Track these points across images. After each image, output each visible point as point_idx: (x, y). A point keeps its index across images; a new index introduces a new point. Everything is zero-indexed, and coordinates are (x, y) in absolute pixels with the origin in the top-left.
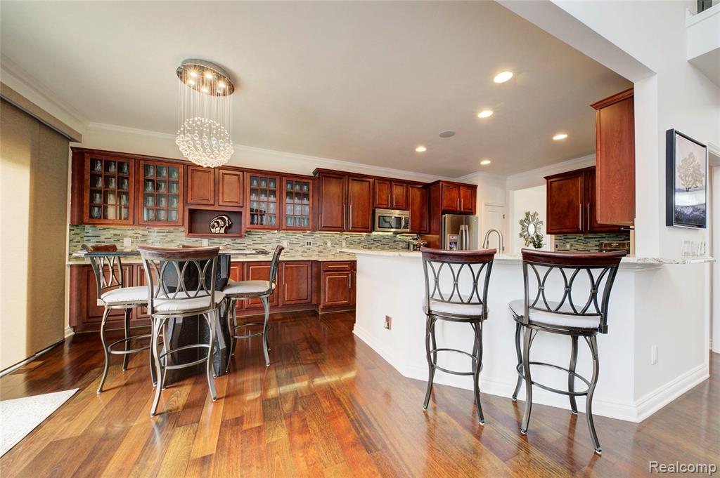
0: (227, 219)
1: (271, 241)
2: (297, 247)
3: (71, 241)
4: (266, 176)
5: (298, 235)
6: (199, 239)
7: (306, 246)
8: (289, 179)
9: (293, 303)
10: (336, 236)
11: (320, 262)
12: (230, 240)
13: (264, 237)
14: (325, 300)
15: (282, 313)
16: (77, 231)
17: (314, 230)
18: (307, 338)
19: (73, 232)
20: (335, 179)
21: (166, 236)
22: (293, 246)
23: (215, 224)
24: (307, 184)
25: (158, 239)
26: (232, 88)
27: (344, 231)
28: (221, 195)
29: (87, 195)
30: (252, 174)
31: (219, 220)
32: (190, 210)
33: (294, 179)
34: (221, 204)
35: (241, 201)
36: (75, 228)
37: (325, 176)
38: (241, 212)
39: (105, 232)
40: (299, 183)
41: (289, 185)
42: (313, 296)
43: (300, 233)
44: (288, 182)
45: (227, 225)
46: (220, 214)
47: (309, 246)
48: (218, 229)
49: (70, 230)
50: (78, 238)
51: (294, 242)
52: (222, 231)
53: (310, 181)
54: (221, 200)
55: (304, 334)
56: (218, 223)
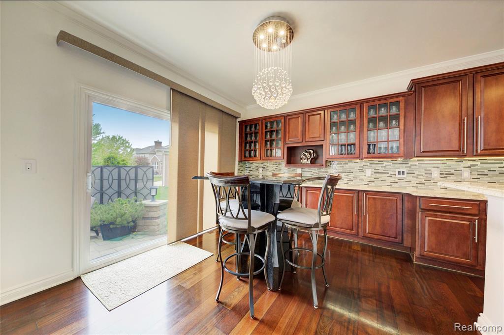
0: (312, 152)
1: (352, 170)
2: (384, 177)
3: (239, 169)
4: (345, 108)
5: (385, 163)
6: (295, 168)
7: (397, 176)
8: (370, 104)
9: (376, 237)
10: (448, 163)
11: (416, 197)
12: (316, 169)
13: (347, 166)
14: (423, 247)
15: (362, 245)
16: (241, 164)
17: (408, 155)
18: (380, 293)
19: (240, 165)
20: (445, 86)
21: (277, 167)
22: (378, 175)
23: (304, 156)
24: (397, 104)
25: (274, 168)
26: (292, 33)
27: (465, 156)
28: (307, 133)
29: (244, 145)
30: (332, 110)
31: (306, 154)
32: (288, 147)
33: (378, 103)
34: (307, 140)
35: (322, 136)
36: (240, 163)
37: (424, 87)
38: (322, 145)
39: (252, 165)
40: (385, 105)
41: (372, 111)
42: (405, 235)
43: (388, 162)
44: (370, 108)
45: (312, 156)
46: (307, 148)
47: (401, 176)
48: (306, 160)
49: (238, 164)
50: (242, 168)
51: (380, 171)
52: (309, 162)
53: (401, 98)
54: (307, 138)
55: (380, 285)
56: (306, 156)
